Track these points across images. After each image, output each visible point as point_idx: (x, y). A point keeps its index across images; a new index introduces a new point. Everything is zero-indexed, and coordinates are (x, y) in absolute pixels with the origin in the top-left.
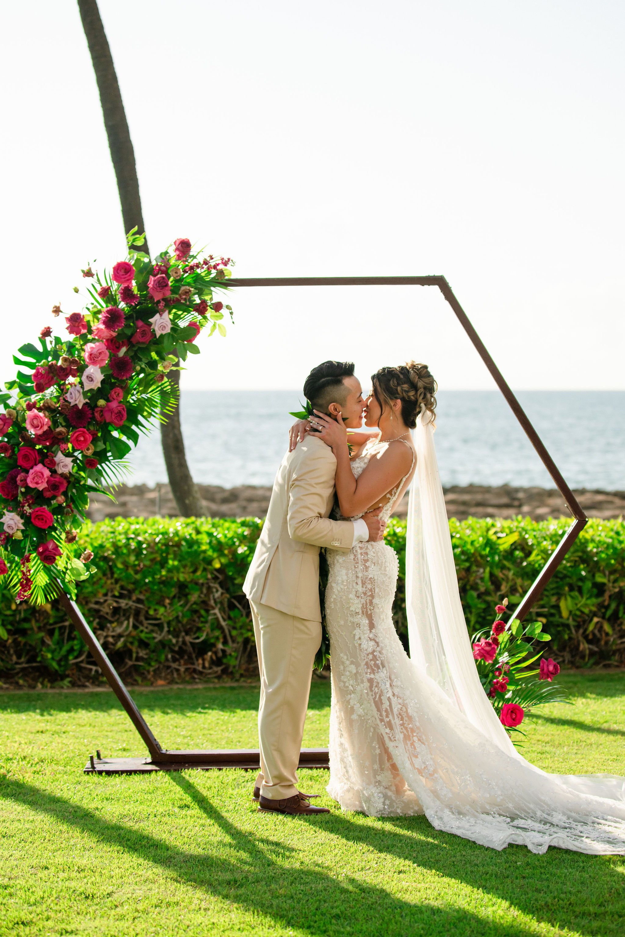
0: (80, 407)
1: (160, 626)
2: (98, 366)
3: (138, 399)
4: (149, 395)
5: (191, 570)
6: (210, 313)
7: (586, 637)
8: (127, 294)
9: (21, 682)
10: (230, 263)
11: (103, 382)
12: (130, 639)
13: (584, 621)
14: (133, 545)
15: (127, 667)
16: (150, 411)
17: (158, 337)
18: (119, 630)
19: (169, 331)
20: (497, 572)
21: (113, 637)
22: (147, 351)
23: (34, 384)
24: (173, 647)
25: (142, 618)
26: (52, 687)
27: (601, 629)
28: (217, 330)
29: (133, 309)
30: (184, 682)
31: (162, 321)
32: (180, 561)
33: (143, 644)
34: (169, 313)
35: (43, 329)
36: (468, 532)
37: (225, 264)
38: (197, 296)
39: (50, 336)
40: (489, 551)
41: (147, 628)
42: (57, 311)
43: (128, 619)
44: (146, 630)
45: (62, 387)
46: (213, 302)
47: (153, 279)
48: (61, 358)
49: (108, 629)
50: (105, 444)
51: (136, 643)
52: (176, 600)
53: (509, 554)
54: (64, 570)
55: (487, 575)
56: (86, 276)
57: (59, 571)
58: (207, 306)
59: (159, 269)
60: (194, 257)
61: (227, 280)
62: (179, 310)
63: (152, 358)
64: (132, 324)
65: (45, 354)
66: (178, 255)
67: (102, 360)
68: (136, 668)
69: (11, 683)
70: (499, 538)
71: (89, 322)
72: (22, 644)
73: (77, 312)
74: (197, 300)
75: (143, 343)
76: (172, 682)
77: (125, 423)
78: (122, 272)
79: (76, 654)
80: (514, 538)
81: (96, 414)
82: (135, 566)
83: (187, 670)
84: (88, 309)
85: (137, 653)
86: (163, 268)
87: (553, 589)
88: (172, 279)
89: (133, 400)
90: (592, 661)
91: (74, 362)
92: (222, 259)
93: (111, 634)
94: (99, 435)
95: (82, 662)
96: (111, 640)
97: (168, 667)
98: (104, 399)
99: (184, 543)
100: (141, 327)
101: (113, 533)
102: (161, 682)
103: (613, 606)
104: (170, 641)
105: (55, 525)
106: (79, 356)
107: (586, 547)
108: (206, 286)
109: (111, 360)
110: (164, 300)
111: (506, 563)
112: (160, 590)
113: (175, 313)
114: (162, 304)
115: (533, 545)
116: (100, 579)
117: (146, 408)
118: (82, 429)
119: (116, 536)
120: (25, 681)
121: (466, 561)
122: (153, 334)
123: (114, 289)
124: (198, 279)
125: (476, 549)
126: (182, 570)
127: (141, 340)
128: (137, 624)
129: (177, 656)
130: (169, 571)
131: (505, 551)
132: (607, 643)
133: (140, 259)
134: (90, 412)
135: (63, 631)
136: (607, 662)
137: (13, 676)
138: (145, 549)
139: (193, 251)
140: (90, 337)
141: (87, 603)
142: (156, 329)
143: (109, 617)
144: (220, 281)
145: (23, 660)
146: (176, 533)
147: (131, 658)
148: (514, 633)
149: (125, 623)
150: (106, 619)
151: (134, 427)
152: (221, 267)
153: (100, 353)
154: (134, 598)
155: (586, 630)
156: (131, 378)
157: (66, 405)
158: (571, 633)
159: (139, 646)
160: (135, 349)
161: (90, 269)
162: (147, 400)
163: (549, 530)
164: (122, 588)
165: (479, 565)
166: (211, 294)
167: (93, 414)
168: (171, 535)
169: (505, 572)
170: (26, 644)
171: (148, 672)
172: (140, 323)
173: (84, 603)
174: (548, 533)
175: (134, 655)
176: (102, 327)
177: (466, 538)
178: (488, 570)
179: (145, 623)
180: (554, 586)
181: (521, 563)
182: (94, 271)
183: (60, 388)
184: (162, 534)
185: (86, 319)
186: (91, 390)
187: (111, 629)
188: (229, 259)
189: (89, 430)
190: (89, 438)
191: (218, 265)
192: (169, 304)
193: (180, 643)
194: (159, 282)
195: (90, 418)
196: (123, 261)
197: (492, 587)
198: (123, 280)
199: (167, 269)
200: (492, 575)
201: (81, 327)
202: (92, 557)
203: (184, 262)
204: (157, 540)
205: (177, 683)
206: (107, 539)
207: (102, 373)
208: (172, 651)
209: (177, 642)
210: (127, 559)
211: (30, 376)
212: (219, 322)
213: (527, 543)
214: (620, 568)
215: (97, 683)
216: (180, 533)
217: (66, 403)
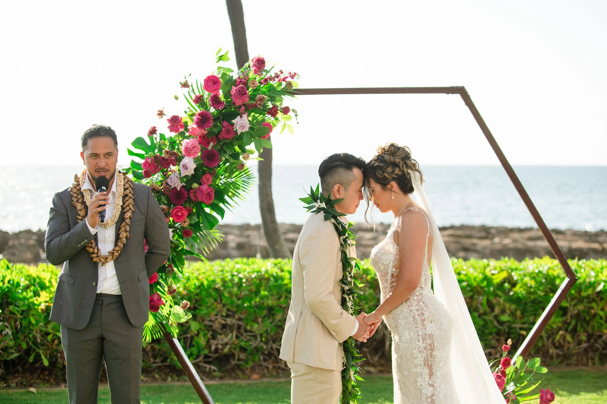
0: (179, 189)
1: (255, 337)
2: (192, 157)
3: (225, 183)
4: (233, 180)
5: (277, 297)
6: (280, 115)
7: (554, 344)
8: (215, 100)
9: (157, 376)
10: (296, 77)
11: (195, 170)
12: (234, 346)
13: (553, 334)
14: (236, 280)
15: (232, 365)
16: (234, 192)
17: (239, 135)
18: (226, 340)
19: (248, 130)
20: (492, 298)
21: (222, 344)
22: (231, 145)
23: (143, 171)
24: (264, 351)
25: (242, 331)
26: (179, 380)
27: (564, 337)
28: (286, 129)
29: (220, 112)
30: (271, 376)
31: (242, 122)
32: (269, 291)
33: (243, 349)
34: (249, 116)
35: (150, 128)
36: (471, 270)
37: (292, 77)
38: (270, 102)
39: (155, 133)
40: (487, 284)
41: (246, 338)
42: (161, 114)
43: (232, 332)
44: (245, 340)
45: (165, 174)
46: (282, 107)
47: (234, 88)
48: (163, 151)
49: (218, 339)
50: (198, 218)
51: (238, 350)
52: (266, 319)
53: (500, 285)
54: (167, 316)
55: (485, 301)
56: (183, 87)
57: (162, 316)
58: (278, 110)
59: (240, 82)
60: (268, 72)
61: (294, 90)
62: (256, 113)
63: (235, 151)
64: (219, 124)
65: (153, 147)
66: (255, 70)
67: (196, 153)
68: (238, 366)
69: (149, 377)
70: (493, 274)
71: (186, 123)
72: (157, 350)
73: (176, 115)
74: (270, 105)
75: (228, 139)
76: (263, 376)
77: (214, 201)
78: (211, 84)
79: (194, 357)
80: (504, 275)
81: (191, 194)
82: (237, 295)
83: (274, 367)
84: (186, 112)
85: (239, 356)
86: (243, 80)
87: (531, 311)
88: (250, 89)
89: (221, 183)
90: (558, 361)
91: (175, 154)
92: (290, 73)
93: (220, 342)
94: (194, 211)
95: (200, 362)
96: (220, 346)
97: (261, 365)
98: (197, 183)
99: (272, 279)
100: (226, 127)
101: (222, 271)
102: (255, 376)
103: (573, 323)
104: (262, 347)
105: (160, 280)
106: (178, 149)
107: (555, 282)
108: (278, 95)
109: (202, 153)
110: (244, 105)
111: (499, 293)
112: (255, 312)
113: (253, 116)
114: (243, 108)
115: (517, 280)
116: (213, 304)
117: (231, 190)
118: (179, 206)
119: (224, 274)
120: (160, 375)
121: (471, 291)
122: (236, 132)
123: (205, 98)
124: (272, 89)
125: (478, 284)
126: (270, 297)
127: (226, 137)
128: (239, 335)
129: (267, 358)
130: (262, 298)
131: (498, 284)
132: (568, 348)
133: (226, 74)
134: (186, 193)
135: (186, 340)
136: (569, 362)
137: (151, 372)
138: (245, 282)
139: (267, 67)
140: (187, 134)
141: (203, 321)
142: (238, 128)
143: (219, 330)
144: (288, 90)
145: (158, 360)
146: (267, 272)
147: (234, 359)
148: (518, 367)
149: (230, 335)
150: (217, 332)
151: (221, 205)
152: (289, 79)
153: (194, 147)
154: (236, 317)
155: (553, 340)
156: (219, 166)
157: (167, 188)
158: (544, 341)
159: (240, 351)
160: (222, 144)
161: (187, 82)
162: (231, 183)
163: (528, 269)
164: (228, 310)
165: (479, 294)
166: (282, 101)
167: (189, 194)
168: (263, 273)
169: (498, 299)
170: (159, 350)
171: (247, 369)
172: (225, 124)
173: (201, 321)
174: (527, 271)
175: (236, 357)
176: (195, 126)
177: (470, 275)
178: (485, 298)
179: (245, 334)
180: (532, 309)
181: (509, 292)
182: (189, 83)
183: (163, 174)
184: (257, 272)
185: (183, 121)
186: (186, 176)
187: (220, 339)
188: (295, 74)
189: (185, 207)
190: (186, 213)
191: (287, 78)
192: (248, 109)
193: (269, 349)
194: (239, 91)
195: (187, 198)
196: (212, 74)
197: (488, 310)
198: (212, 89)
199: (247, 81)
200: (488, 301)
201: (179, 127)
202: (188, 306)
203: (260, 75)
204: (253, 276)
205: (267, 377)
206: (218, 276)
207: (195, 163)
208: (263, 354)
209: (267, 348)
210: (231, 290)
211: (141, 164)
212: (288, 122)
213: (513, 279)
214: (578, 296)
215: (210, 376)
216: (270, 272)
217: (168, 186)
